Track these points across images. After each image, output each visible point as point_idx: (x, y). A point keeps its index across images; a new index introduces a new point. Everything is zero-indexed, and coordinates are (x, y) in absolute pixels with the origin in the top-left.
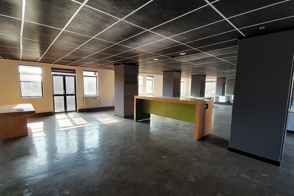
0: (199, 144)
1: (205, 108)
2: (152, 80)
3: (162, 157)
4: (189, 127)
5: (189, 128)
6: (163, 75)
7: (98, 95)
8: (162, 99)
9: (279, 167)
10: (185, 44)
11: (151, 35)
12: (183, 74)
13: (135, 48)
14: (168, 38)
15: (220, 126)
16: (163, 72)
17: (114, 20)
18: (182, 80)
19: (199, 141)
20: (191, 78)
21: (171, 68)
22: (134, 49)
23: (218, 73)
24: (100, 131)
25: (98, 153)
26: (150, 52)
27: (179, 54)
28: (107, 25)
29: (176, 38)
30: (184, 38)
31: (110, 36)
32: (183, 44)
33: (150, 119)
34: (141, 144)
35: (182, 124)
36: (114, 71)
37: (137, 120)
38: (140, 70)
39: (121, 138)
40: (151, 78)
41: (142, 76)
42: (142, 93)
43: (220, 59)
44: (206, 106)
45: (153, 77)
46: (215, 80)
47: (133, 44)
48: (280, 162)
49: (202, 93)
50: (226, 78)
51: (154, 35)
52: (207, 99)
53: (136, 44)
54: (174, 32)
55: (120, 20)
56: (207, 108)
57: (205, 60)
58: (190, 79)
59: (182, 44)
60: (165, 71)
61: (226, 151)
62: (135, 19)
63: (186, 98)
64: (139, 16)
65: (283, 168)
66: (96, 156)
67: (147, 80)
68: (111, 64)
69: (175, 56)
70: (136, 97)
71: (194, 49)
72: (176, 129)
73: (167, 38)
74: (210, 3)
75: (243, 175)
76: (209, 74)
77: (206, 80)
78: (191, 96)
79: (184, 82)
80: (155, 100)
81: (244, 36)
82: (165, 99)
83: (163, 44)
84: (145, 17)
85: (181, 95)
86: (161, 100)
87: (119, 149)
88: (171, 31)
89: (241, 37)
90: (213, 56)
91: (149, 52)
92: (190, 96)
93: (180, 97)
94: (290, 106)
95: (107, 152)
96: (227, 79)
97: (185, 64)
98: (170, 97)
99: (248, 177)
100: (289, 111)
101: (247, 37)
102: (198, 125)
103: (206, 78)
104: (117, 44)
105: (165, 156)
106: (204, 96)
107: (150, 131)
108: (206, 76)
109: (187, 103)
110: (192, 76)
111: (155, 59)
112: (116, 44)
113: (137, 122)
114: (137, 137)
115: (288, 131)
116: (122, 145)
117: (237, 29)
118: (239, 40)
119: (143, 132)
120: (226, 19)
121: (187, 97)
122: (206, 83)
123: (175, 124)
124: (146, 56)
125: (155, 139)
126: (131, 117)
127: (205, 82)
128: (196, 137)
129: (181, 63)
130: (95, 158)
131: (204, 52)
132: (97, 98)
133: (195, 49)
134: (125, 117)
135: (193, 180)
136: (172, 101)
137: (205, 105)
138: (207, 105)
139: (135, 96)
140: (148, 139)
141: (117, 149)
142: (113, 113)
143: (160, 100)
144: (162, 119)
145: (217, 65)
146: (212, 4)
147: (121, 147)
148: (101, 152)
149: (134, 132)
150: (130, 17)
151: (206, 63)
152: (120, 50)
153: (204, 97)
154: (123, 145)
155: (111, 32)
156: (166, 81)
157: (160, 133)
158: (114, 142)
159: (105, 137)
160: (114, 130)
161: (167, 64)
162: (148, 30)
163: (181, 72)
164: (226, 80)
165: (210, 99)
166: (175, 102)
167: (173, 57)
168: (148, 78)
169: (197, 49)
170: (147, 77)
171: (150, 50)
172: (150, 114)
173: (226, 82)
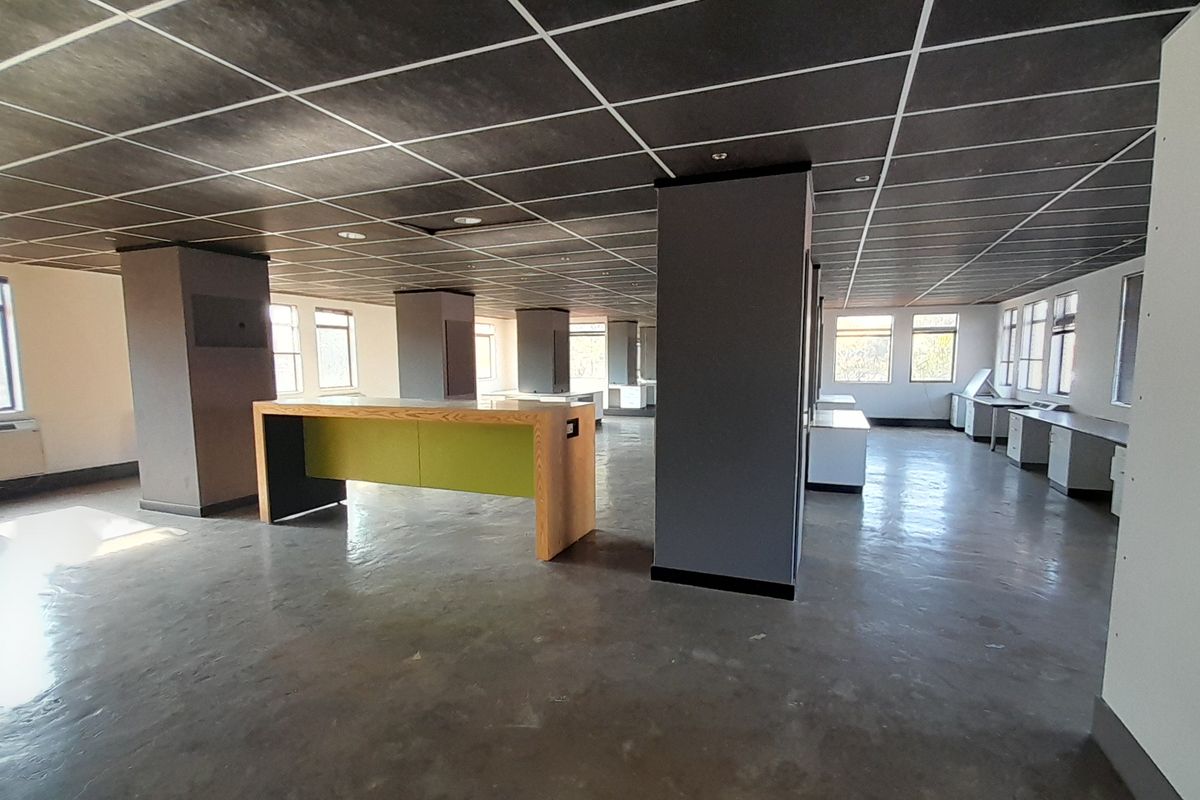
0: (555, 574)
1: (570, 436)
2: (347, 328)
3: (405, 661)
4: (515, 514)
5: (515, 521)
6: (394, 308)
7: (19, 407)
8: (393, 411)
9: (792, 599)
10: (472, 180)
11: (312, 120)
12: (481, 303)
13: (236, 173)
14: (396, 145)
15: (627, 496)
16: (395, 292)
17: (83, 14)
18: (478, 329)
19: (555, 563)
20: (515, 321)
21: (427, 278)
22: (229, 173)
23: (608, 304)
24: (45, 607)
25: (33, 726)
26: (320, 200)
27: (456, 220)
28: (38, 31)
29: (429, 150)
30: (466, 157)
31: (65, 93)
32: (466, 179)
33: (343, 502)
34: (303, 625)
35: (490, 504)
36: (120, 277)
37: (275, 515)
38: (275, 279)
39: (186, 618)
40: (341, 320)
41: (290, 306)
42: (300, 388)
43: (607, 250)
44: (571, 425)
45: (347, 313)
46: (603, 327)
47: (217, 147)
48: (793, 587)
49: (560, 378)
50: (636, 322)
51: (325, 124)
52: (580, 400)
53: (233, 151)
54: (416, 123)
55: (121, 17)
56: (576, 433)
57: (558, 250)
58: (513, 326)
59: (461, 178)
60: (405, 289)
61: (646, 582)
62: (211, 28)
63: (503, 399)
64: (232, 20)
65: (803, 603)
66: (23, 744)
67: (318, 326)
68: (97, 242)
69: (440, 227)
70: (261, 408)
71: (512, 203)
72: (467, 532)
73: (390, 143)
74: (546, 31)
75: (697, 654)
76: (580, 308)
77: (573, 328)
78: (520, 391)
79: (488, 336)
80: (362, 415)
81: (673, 176)
82: (407, 409)
83: (374, 168)
84: (262, 31)
85: (481, 387)
86: (392, 413)
87: (172, 678)
88: (402, 118)
89: (663, 181)
90: (583, 238)
91: (316, 200)
92: (517, 392)
93: (475, 398)
94: (805, 409)
95: (95, 710)
96: (639, 325)
97: (485, 261)
98: (433, 401)
99: (713, 658)
100: (805, 423)
101: (681, 180)
102: (545, 501)
103: (572, 320)
104: (120, 136)
105: (417, 656)
106: (568, 390)
107: (345, 558)
108: (568, 311)
109: (499, 419)
110: (517, 310)
111: (344, 234)
112: (112, 137)
113: (275, 526)
114: (282, 597)
115: (810, 487)
116: (196, 652)
117: (647, 149)
118: (657, 189)
119: (312, 566)
120: (610, 107)
121: (506, 397)
122: (572, 339)
123: (460, 512)
124: (301, 215)
125: (369, 592)
126: (245, 506)
127: (567, 334)
128: (544, 549)
129: (468, 256)
130: (16, 757)
131: (550, 222)
132: (13, 427)
133: (516, 204)
134: (207, 512)
135: (532, 721)
136: (439, 417)
137: (569, 422)
138: (575, 422)
139: (255, 403)
140: (339, 597)
141: (158, 680)
142: (132, 496)
143: (387, 416)
144: (403, 495)
145: (600, 273)
146: (552, 37)
147: (188, 664)
148: (56, 716)
149: (260, 576)
150: (178, 15)
151: (563, 262)
152: (142, 171)
153: (567, 394)
154: (203, 650)
155: (67, 68)
156: (408, 330)
157: (396, 560)
158: (144, 649)
159: (78, 634)
160: (139, 585)
161: (404, 259)
162: (293, 94)
163: (473, 295)
164: (639, 329)
165: (589, 398)
166: (450, 418)
167: (432, 232)
168: (323, 318)
169: (521, 205)
170: (318, 315)
171: (318, 188)
172: (344, 482)
173: (638, 336)
